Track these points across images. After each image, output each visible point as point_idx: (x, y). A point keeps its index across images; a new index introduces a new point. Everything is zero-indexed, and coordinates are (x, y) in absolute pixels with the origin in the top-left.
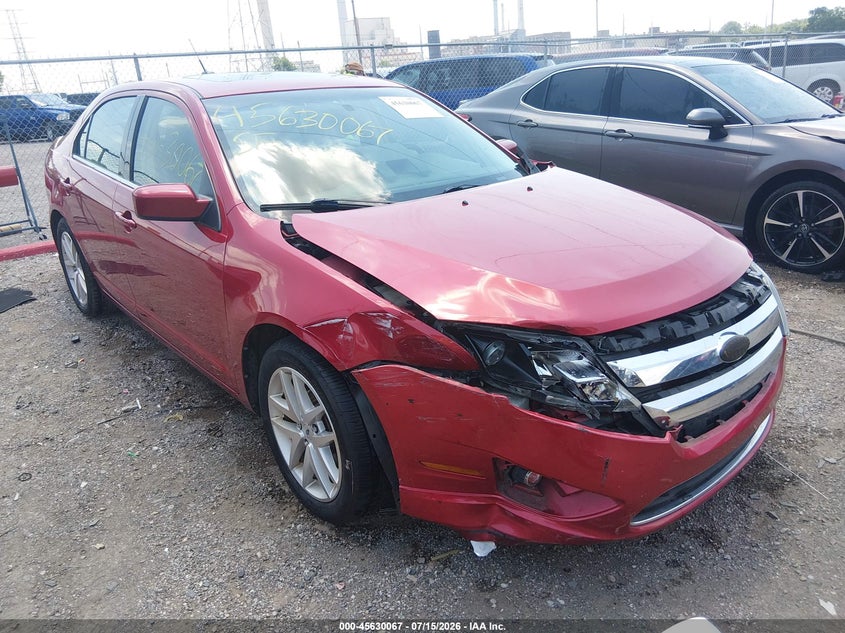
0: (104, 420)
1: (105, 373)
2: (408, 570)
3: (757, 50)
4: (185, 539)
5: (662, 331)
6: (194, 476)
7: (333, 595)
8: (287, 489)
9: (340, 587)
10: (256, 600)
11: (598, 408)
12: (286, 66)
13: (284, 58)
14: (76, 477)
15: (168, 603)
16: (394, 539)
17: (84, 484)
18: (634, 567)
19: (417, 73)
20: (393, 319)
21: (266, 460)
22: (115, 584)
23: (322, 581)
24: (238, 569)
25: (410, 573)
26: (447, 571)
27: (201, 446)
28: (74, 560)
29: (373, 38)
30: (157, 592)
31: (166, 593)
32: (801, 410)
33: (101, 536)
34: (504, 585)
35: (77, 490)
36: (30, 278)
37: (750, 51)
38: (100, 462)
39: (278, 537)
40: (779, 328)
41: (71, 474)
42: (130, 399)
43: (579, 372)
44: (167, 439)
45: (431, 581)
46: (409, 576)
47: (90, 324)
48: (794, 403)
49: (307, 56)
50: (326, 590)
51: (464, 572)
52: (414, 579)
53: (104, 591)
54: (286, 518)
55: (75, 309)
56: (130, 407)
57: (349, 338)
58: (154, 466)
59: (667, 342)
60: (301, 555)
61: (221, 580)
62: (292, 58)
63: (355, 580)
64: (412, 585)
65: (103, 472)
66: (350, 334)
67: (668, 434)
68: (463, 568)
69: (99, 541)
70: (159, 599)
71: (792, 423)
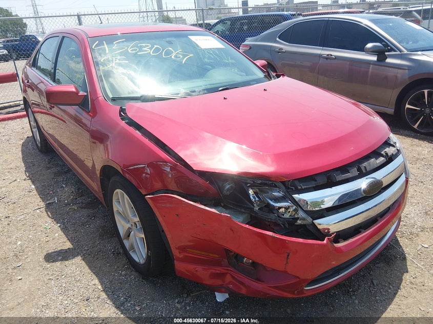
0: (37, 208)
1: (44, 182)
2: (176, 301)
3: (415, 11)
4: (63, 277)
5: (328, 178)
6: (76, 241)
7: (134, 313)
8: (121, 251)
9: (138, 308)
10: (93, 313)
11: (287, 221)
12: (167, 20)
13: (167, 15)
14: (17, 239)
15: (47, 312)
16: (173, 282)
17: (19, 243)
18: (302, 304)
19: (229, 23)
20: (171, 167)
21: (114, 234)
22: (23, 299)
23: (129, 305)
24: (86, 295)
25: (177, 303)
26: (198, 302)
27: (83, 224)
28: (5, 285)
29: (213, 5)
30: (43, 306)
31: (47, 306)
32: (412, 215)
33: (22, 272)
34: (227, 312)
35: (15, 246)
36: (17, 130)
37: (411, 11)
38: (30, 231)
39: (111, 278)
40: (404, 174)
41: (14, 237)
42: (53, 197)
43: (277, 200)
44: (66, 220)
45: (188, 308)
46: (177, 305)
47: (41, 156)
48: (409, 211)
49: (179, 14)
50: (131, 310)
51: (207, 303)
52: (179, 306)
53: (16, 303)
54: (118, 267)
55: (35, 147)
56: (51, 201)
57: (148, 176)
58: (57, 235)
59: (331, 184)
60: (121, 289)
61: (77, 301)
62: (171, 15)
63: (147, 305)
64: (178, 309)
65: (30, 236)
66: (148, 174)
67: (326, 239)
68: (207, 301)
69: (20, 275)
70: (43, 310)
71: (406, 223)
